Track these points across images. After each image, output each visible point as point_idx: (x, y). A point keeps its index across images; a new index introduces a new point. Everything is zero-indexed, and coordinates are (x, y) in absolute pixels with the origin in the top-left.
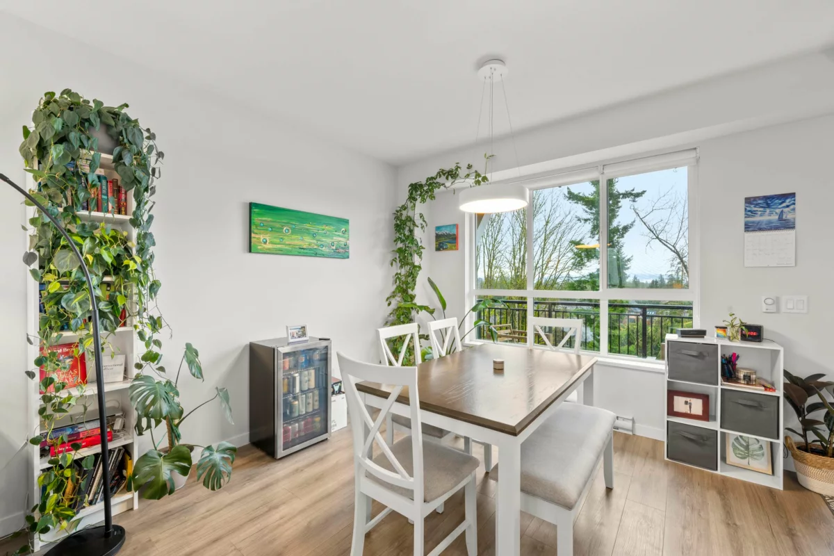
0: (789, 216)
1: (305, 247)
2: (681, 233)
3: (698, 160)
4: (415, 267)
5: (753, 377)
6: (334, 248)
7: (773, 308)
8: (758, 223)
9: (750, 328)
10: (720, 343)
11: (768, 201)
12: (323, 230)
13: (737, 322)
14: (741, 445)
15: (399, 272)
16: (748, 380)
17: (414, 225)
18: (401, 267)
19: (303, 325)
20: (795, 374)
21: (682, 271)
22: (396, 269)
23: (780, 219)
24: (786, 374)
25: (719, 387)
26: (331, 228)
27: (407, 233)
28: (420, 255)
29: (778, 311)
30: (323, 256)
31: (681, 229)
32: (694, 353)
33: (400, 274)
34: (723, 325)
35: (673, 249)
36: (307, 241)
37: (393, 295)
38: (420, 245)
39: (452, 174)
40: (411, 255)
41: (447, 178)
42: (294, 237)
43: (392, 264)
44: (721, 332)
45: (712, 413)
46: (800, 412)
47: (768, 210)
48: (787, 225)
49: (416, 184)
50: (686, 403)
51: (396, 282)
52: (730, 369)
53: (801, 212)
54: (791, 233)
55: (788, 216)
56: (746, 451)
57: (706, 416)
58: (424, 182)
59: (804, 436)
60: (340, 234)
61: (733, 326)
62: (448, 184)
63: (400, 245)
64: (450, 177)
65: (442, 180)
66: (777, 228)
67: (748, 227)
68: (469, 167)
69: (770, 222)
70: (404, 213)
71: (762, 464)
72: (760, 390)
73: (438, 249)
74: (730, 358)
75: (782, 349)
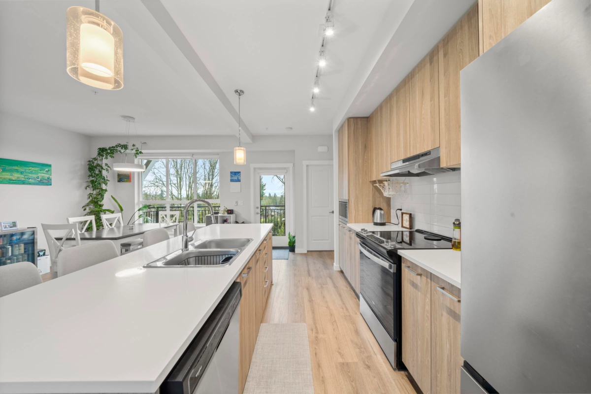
1: (14, 179)
4: (102, 190)
6: (39, 180)
7: (236, 204)
9: (230, 211)
10: (220, 215)
11: (235, 173)
12: (30, 170)
13: (227, 209)
15: (92, 192)
17: (102, 168)
18: (93, 190)
19: (14, 221)
22: (90, 191)
23: (238, 179)
26: (37, 169)
27: (97, 172)
28: (106, 184)
30: (30, 184)
33: (92, 194)
34: (224, 210)
36: (16, 176)
37: (88, 205)
38: (106, 179)
39: (125, 147)
40: (100, 184)
41: (122, 148)
42: (3, 173)
43: (86, 189)
47: (235, 176)
48: (239, 180)
49: (103, 148)
51: (89, 198)
53: (242, 177)
54: (239, 183)
55: (239, 178)
58: (107, 148)
60: (44, 172)
62: (122, 151)
63: (91, 179)
64: (123, 148)
65: (119, 149)
66: (237, 181)
67: (232, 181)
68: (134, 145)
70: (96, 162)
73: (119, 181)
74: (226, 220)
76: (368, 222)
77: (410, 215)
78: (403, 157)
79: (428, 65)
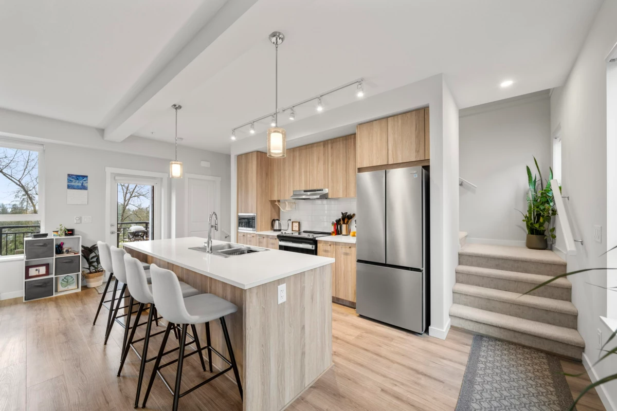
0: (86, 185)
2: (27, 171)
3: (44, 151)
5: (70, 250)
7: (79, 222)
8: (73, 186)
9: (69, 230)
10: (54, 238)
11: (78, 177)
13: (63, 228)
14: (65, 282)
16: (68, 252)
20: (86, 246)
21: (27, 202)
23: (82, 185)
24: (82, 246)
25: (54, 257)
29: (81, 222)
31: (26, 168)
32: (41, 244)
34: (57, 230)
35: (19, 183)
44: (55, 233)
45: (50, 272)
46: (88, 260)
47: (77, 181)
48: (84, 188)
50: (37, 270)
52: (59, 249)
53: (90, 183)
54: (86, 191)
56: (68, 283)
57: (48, 273)
59: (89, 269)
61: (61, 230)
66: (81, 189)
67: (69, 187)
69: (78, 186)
71: (74, 286)
72: (72, 255)
74: (60, 245)
75: (81, 237)
76: (268, 230)
77: (299, 223)
78: (304, 189)
79: (322, 147)
